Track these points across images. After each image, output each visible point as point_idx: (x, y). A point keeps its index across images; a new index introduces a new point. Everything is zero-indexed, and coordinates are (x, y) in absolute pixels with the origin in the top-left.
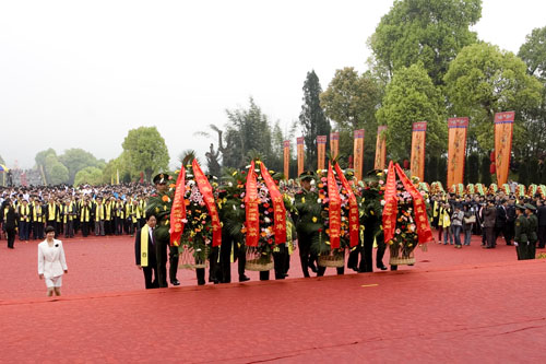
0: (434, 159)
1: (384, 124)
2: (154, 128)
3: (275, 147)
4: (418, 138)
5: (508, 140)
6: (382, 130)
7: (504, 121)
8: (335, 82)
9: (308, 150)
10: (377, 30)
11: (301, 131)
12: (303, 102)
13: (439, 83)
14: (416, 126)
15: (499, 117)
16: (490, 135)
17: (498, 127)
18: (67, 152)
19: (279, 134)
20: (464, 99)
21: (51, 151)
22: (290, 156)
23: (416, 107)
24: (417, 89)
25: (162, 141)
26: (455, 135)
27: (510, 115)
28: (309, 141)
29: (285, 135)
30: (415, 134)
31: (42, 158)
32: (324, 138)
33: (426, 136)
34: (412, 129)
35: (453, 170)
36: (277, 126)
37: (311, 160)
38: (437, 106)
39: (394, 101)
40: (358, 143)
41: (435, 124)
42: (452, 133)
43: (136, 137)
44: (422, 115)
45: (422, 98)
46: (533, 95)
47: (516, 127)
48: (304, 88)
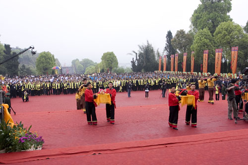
1: (193, 51)
2: (112, 52)
3: (156, 58)
4: (205, 56)
5: (236, 57)
6: (193, 53)
7: (234, 50)
8: (176, 35)
9: (168, 60)
10: (193, 15)
11: (166, 53)
12: (166, 42)
13: (213, 36)
14: (204, 52)
15: (233, 49)
16: (230, 55)
17: (233, 52)
18: (83, 60)
19: (158, 54)
20: (220, 42)
21: (77, 60)
22: (162, 62)
23: (205, 45)
24: (205, 38)
25: (116, 57)
27: (237, 48)
28: (168, 56)
29: (161, 54)
30: (204, 55)
31: (74, 62)
32: (173, 56)
33: (208, 55)
34: (203, 53)
36: (158, 51)
37: (169, 63)
38: (213, 44)
39: (196, 42)
40: (185, 57)
41: (212, 51)
42: (217, 54)
43: (106, 56)
44: (207, 47)
45: (207, 41)
46: (246, 40)
47: (239, 51)
48: (166, 37)
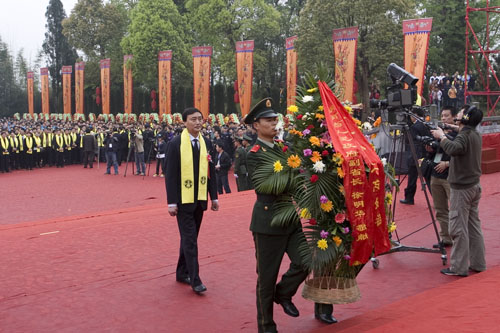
0: (181, 89)
1: (130, 53)
3: (18, 77)
4: (164, 67)
5: (249, 68)
6: (128, 59)
7: (245, 50)
8: (78, 8)
9: (53, 81)
11: (46, 61)
12: (47, 30)
13: (183, 11)
14: (161, 55)
15: (240, 46)
16: (232, 64)
17: (240, 55)
19: (23, 65)
20: (206, 27)
22: (35, 89)
23: (161, 35)
24: (161, 17)
26: (200, 64)
27: (250, 44)
28: (54, 71)
29: (30, 64)
30: (161, 63)
32: (69, 68)
33: (172, 65)
34: (158, 59)
35: (199, 100)
36: (20, 55)
37: (56, 91)
38: (183, 34)
39: (138, 29)
40: (105, 73)
41: (182, 53)
42: (197, 61)
44: (167, 44)
45: (166, 25)
46: (272, 24)
47: (258, 56)
48: (47, 14)
